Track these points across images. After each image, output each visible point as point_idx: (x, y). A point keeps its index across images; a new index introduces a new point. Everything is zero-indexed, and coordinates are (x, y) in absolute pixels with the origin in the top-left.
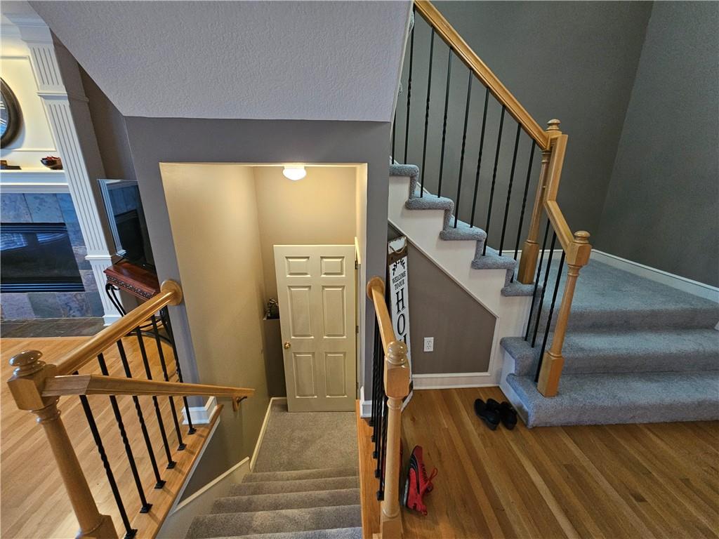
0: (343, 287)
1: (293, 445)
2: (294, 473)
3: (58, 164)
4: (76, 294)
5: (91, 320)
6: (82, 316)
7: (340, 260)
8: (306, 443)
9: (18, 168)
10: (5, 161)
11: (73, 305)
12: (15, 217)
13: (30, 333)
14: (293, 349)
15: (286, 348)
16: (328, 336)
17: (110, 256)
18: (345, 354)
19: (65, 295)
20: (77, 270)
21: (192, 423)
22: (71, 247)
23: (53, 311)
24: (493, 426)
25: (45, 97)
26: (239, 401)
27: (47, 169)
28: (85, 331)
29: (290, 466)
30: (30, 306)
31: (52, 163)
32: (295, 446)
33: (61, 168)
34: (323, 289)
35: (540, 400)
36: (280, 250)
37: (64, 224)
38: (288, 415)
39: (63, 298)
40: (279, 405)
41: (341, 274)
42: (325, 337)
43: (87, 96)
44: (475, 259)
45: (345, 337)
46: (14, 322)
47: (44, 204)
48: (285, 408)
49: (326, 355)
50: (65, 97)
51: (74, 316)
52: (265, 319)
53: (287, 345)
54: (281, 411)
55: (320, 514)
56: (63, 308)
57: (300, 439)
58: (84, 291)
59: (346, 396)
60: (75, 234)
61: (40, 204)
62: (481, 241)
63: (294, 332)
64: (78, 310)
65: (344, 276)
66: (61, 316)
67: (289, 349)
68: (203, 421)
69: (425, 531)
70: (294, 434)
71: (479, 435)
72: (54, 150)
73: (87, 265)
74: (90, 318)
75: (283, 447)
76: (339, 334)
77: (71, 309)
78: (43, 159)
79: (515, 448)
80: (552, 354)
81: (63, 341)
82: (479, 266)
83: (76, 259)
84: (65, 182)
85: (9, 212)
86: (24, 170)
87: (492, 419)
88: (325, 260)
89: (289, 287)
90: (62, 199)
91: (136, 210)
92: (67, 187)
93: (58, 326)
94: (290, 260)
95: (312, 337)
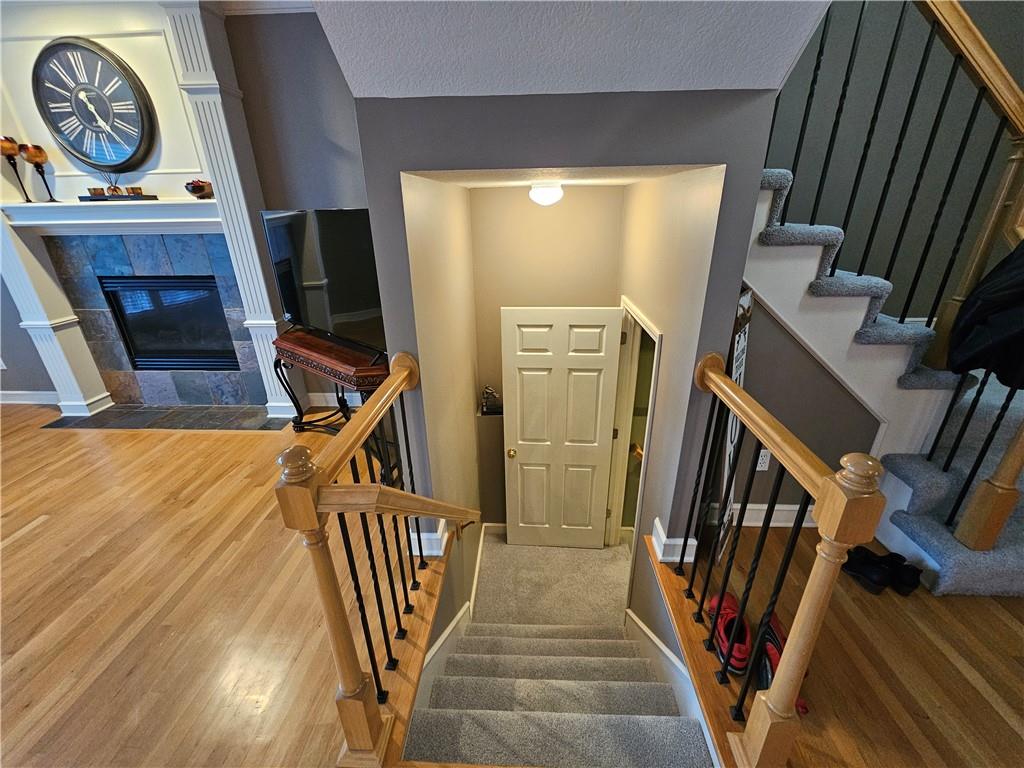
0: (600, 371)
1: (521, 589)
2: (534, 628)
3: (207, 190)
4: (229, 374)
5: (249, 408)
6: (237, 403)
7: (599, 330)
8: (539, 587)
9: (155, 198)
10: (140, 189)
11: (227, 388)
12: (152, 268)
13: (180, 423)
14: (519, 458)
15: (510, 456)
16: (571, 441)
17: (274, 322)
18: (594, 468)
19: (216, 375)
20: (230, 339)
21: (424, 554)
22: (222, 309)
23: (201, 395)
24: (876, 588)
25: (191, 91)
26: (463, 527)
27: (192, 199)
28: (246, 423)
29: (523, 617)
30: (174, 387)
31: (198, 189)
32: (525, 591)
33: (210, 195)
34: (569, 373)
35: (963, 555)
36: (510, 314)
37: (213, 277)
38: (507, 548)
39: (213, 378)
40: (493, 534)
41: (598, 351)
42: (567, 443)
43: (240, 89)
44: (863, 327)
45: (596, 444)
46: (157, 408)
47: (188, 249)
48: (503, 538)
49: (566, 469)
50: (216, 88)
51: (227, 403)
52: (479, 415)
53: (512, 453)
54: (499, 542)
55: (607, 691)
56: (214, 392)
57: (529, 581)
58: (239, 369)
59: (590, 528)
60: (227, 291)
61: (183, 250)
62: (880, 297)
63: (522, 433)
64: (232, 396)
65: (602, 354)
66: (211, 403)
67: (515, 459)
68: (435, 553)
69: (808, 736)
70: (520, 574)
71: (853, 600)
72: (199, 170)
73: (246, 335)
74: (247, 406)
75: (508, 591)
76: (589, 439)
77: (223, 394)
78: (188, 184)
79: (920, 624)
80: (997, 484)
81: (222, 436)
82: (871, 340)
83: (229, 326)
84: (217, 216)
85: (145, 261)
86: (161, 201)
87: (875, 577)
88: (576, 330)
89: (520, 369)
90: (210, 242)
91: (289, 260)
92: (219, 223)
93: (210, 416)
94: (524, 330)
95: (548, 443)
